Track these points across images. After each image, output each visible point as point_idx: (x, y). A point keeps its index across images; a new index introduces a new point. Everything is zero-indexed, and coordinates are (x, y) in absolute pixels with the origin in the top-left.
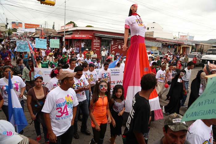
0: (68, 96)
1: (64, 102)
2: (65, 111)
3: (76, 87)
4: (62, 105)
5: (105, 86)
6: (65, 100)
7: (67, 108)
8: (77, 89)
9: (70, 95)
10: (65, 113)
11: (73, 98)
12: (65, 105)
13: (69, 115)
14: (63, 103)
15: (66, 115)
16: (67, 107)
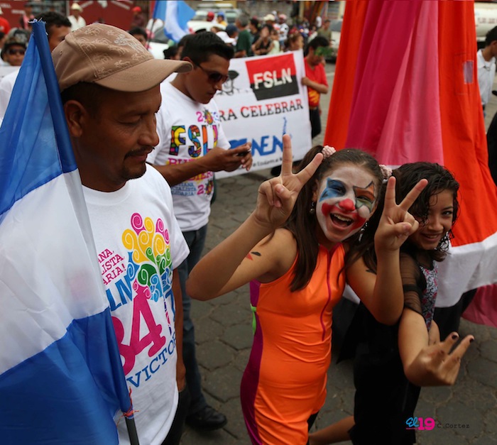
0: (136, 221)
1: (121, 277)
2: (144, 331)
3: (189, 143)
4: (117, 301)
5: (361, 195)
6: (126, 262)
7: (151, 302)
8: (188, 158)
9: (150, 214)
10: (146, 341)
11: (166, 227)
12: (134, 294)
13: (166, 346)
14: (119, 284)
15: (151, 353)
16: (149, 301)
